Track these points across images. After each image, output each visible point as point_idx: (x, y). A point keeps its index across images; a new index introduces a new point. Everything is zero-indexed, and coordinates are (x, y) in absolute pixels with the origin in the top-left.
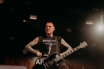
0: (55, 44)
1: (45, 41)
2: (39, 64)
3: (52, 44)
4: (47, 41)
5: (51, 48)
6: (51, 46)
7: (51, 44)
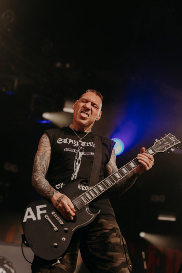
0: (92, 154)
1: (65, 141)
2: (34, 219)
3: (83, 153)
4: (71, 141)
5: (79, 166)
6: (80, 158)
7: (81, 154)
